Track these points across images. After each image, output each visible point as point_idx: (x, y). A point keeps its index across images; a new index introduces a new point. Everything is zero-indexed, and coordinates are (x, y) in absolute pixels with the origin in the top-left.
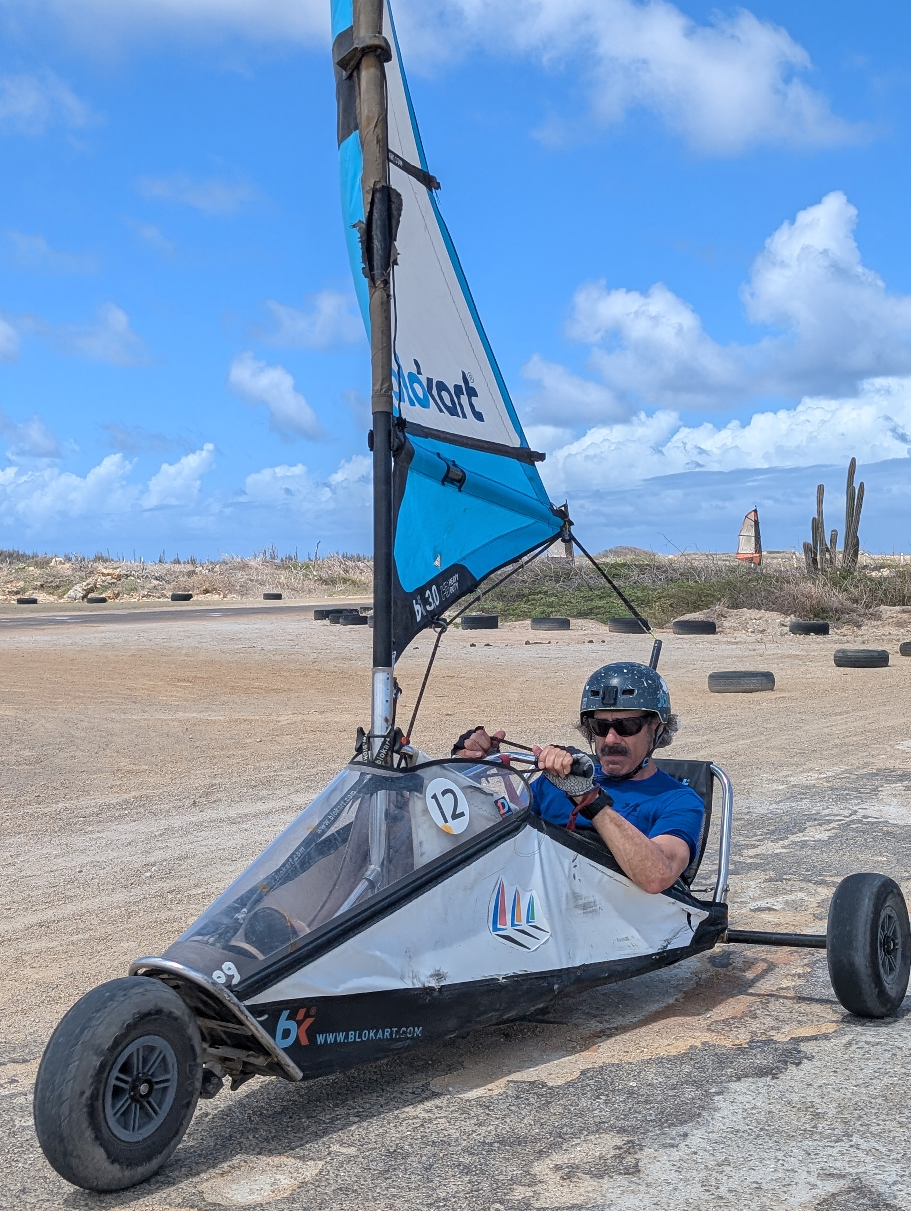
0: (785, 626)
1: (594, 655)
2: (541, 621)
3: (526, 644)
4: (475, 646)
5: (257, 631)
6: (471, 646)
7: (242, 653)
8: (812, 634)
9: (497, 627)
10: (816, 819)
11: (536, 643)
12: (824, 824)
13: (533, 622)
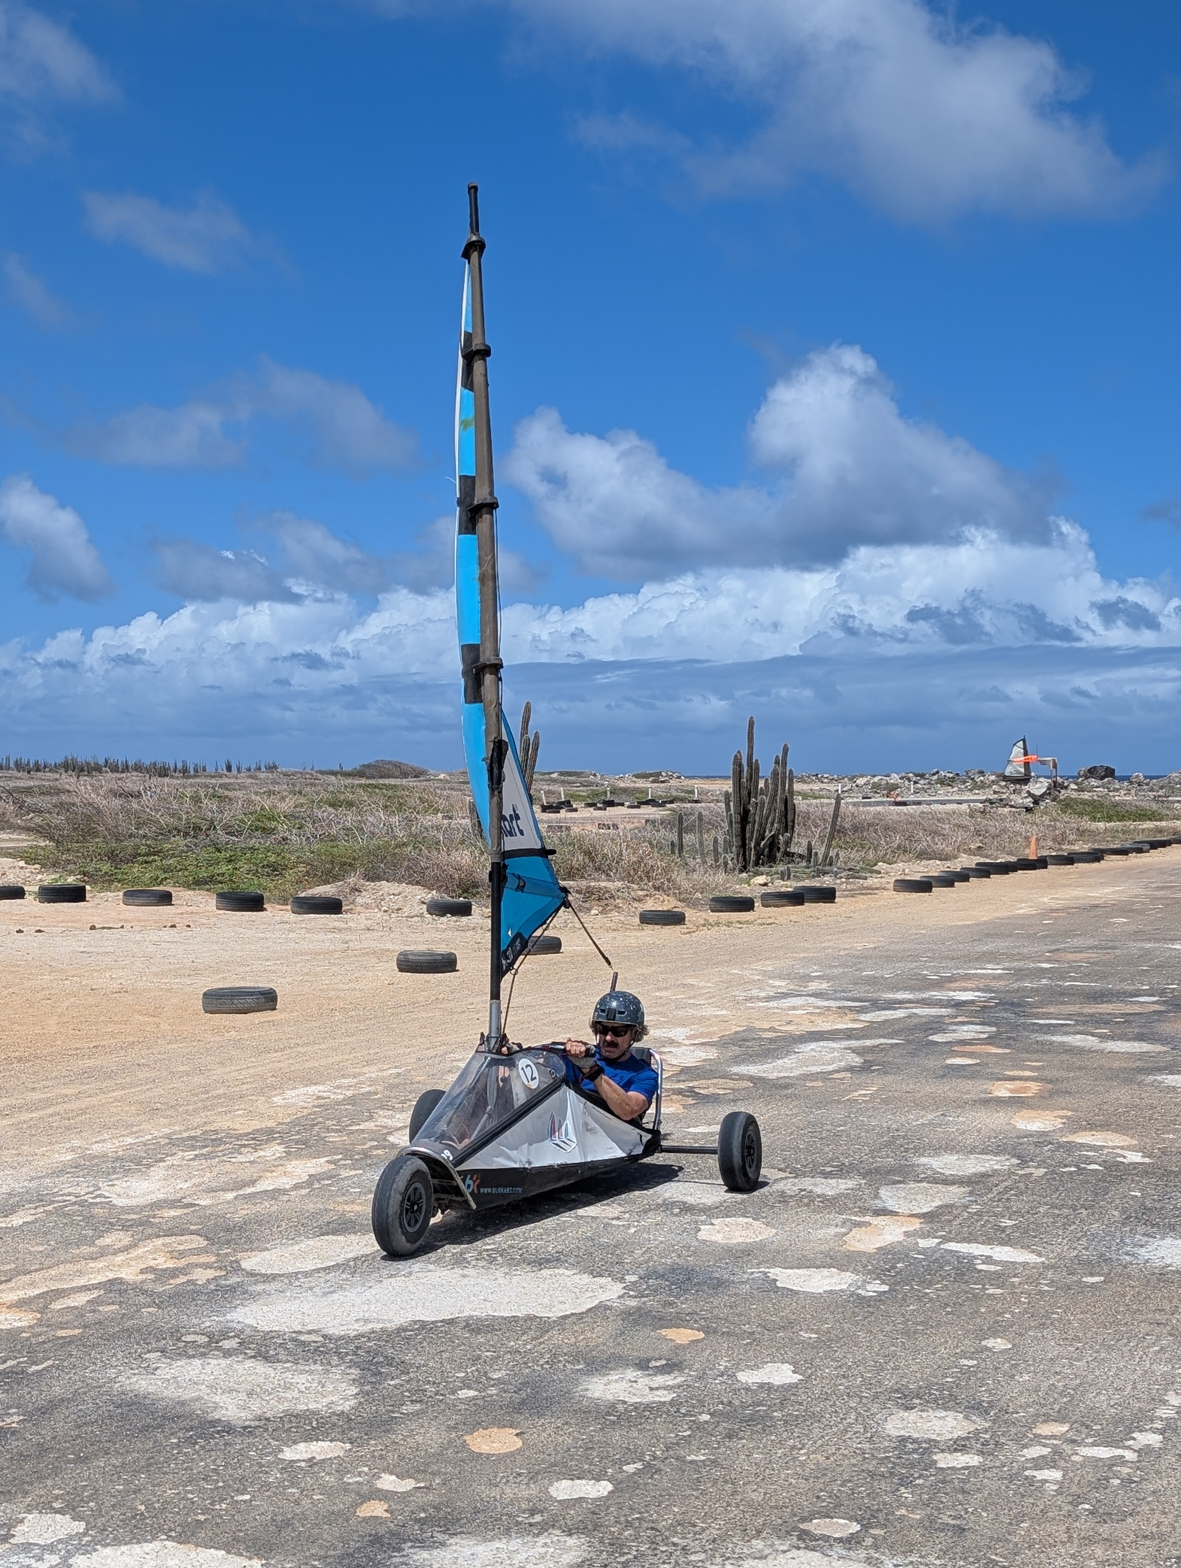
0: (425, 903)
1: (152, 948)
2: (133, 896)
3: (91, 929)
4: (22, 932)
6: (18, 932)
8: (448, 915)
9: (82, 899)
10: (42, 1201)
11: (103, 928)
12: (43, 1206)
13: (125, 894)
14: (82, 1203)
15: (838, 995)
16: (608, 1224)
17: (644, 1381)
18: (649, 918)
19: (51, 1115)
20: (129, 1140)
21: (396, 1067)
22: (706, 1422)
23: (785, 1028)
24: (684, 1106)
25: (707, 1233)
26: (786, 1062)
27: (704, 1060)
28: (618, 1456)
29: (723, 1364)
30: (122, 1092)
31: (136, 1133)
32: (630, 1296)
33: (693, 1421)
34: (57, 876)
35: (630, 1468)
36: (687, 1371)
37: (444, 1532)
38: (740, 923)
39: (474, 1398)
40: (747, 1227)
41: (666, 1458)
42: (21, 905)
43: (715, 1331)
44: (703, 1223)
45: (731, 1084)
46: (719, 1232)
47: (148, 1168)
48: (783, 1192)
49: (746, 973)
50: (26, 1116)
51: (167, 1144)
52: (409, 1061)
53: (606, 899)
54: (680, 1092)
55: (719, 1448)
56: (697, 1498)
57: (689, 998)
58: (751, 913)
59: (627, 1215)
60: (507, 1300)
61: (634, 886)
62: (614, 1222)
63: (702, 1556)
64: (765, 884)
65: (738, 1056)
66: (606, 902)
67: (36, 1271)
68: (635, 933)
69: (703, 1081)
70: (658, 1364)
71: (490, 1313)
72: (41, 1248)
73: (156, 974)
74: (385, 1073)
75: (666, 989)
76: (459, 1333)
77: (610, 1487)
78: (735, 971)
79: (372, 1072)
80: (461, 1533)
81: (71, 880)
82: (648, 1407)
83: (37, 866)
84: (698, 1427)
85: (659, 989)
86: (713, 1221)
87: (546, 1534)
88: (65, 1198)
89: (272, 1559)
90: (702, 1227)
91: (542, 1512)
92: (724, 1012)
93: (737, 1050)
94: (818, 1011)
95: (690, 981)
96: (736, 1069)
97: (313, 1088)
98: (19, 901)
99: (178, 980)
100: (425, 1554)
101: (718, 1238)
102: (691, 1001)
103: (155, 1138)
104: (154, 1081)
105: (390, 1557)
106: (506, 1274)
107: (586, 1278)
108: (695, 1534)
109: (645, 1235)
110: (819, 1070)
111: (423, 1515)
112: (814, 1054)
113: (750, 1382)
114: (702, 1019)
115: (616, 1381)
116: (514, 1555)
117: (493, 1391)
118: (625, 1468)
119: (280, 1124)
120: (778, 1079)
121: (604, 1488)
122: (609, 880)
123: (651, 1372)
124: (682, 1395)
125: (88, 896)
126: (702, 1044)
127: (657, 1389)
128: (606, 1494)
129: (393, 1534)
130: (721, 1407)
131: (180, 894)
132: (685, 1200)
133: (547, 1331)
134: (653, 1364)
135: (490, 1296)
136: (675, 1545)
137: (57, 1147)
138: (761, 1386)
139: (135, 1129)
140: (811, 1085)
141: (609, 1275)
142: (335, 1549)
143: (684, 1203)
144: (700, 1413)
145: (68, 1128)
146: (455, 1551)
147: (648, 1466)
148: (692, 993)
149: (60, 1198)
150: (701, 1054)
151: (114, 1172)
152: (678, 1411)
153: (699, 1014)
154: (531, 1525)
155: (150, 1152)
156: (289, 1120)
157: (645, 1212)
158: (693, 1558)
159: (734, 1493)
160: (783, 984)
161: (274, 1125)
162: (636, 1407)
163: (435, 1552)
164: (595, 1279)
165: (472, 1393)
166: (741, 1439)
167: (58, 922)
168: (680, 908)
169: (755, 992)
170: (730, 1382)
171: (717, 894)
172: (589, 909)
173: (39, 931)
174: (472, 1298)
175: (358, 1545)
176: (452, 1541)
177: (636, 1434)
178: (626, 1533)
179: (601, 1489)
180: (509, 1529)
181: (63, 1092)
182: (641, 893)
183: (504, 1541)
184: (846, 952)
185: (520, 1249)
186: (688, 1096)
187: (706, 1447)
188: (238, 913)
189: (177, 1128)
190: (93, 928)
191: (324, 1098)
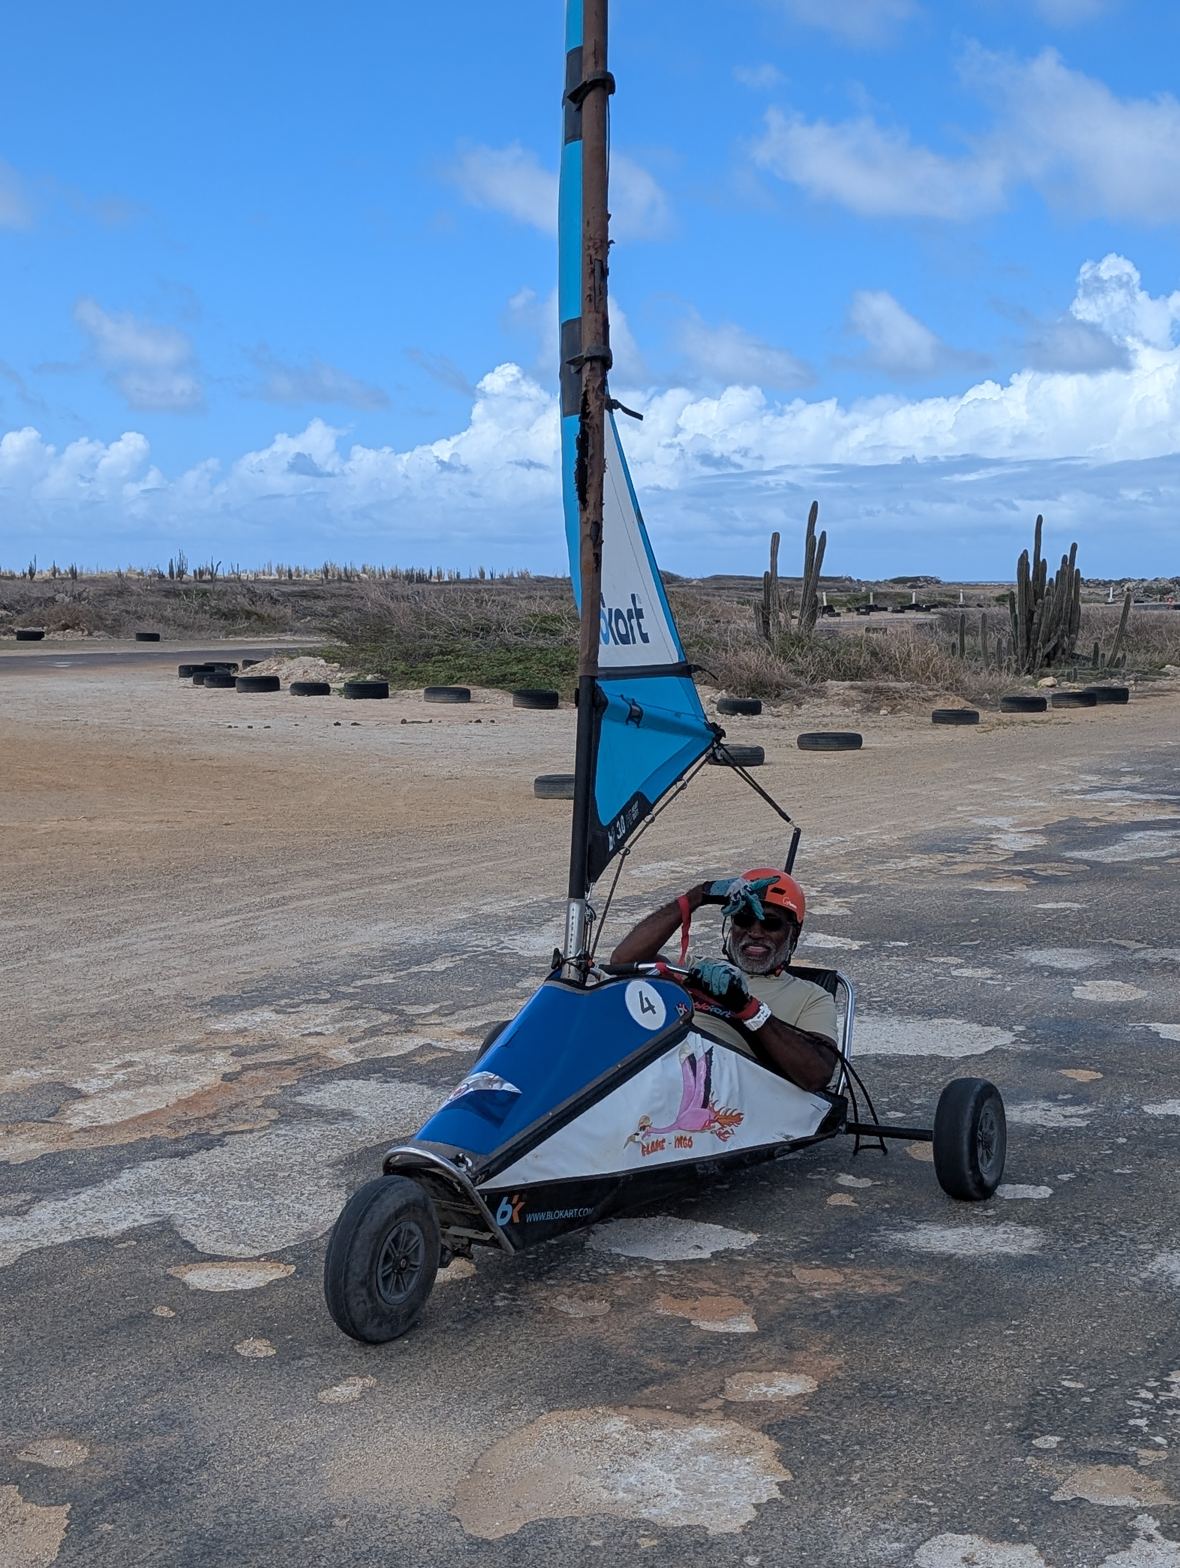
0: (715, 703)
1: (465, 741)
2: (434, 692)
3: (402, 723)
4: (340, 724)
5: (98, 694)
6: (335, 724)
7: (59, 728)
8: (739, 714)
9: (386, 696)
10: (456, 951)
11: (413, 722)
12: (458, 955)
13: (427, 691)
14: (492, 953)
15: (1154, 789)
16: (983, 983)
17: (1056, 1111)
18: (942, 718)
19: (435, 881)
20: (513, 903)
21: (737, 847)
22: (1124, 1144)
23: (1108, 819)
24: (1028, 886)
25: (1079, 992)
26: (1118, 848)
27: (1035, 846)
28: (1050, 1168)
29: (1127, 1099)
30: (491, 863)
31: (516, 897)
32: (1023, 1042)
33: (1113, 1143)
34: (355, 674)
35: (1065, 1177)
36: (1094, 1103)
37: (911, 1219)
38: (1035, 722)
39: (902, 1118)
40: (1118, 989)
41: (1096, 1171)
42: (329, 700)
43: (1112, 1073)
44: (1076, 984)
45: (1067, 867)
46: (1091, 992)
47: (541, 926)
48: (1145, 961)
49: (1054, 768)
50: (412, 881)
51: (550, 907)
52: (747, 842)
53: (895, 699)
54: (1019, 873)
55: (1142, 1164)
56: (1133, 1202)
57: (1004, 791)
58: (1043, 713)
59: (1000, 976)
60: (907, 1043)
61: (924, 686)
62: (989, 982)
63: (1151, 1246)
64: (1053, 686)
65: (1066, 843)
66: (895, 702)
67: (473, 1006)
68: (929, 732)
69: (1041, 865)
70: (1066, 1097)
71: (895, 1052)
72: (470, 989)
73: (479, 764)
74: (727, 852)
75: (978, 782)
76: (873, 1067)
77: (1050, 1191)
78: (1043, 767)
79: (714, 851)
80: (926, 1220)
81: (369, 678)
82: (1066, 1130)
83: (336, 665)
84: (1120, 1147)
85: (971, 783)
86: (1084, 983)
87: (1002, 1224)
88: (475, 949)
89: (766, 1233)
90: (1075, 988)
91: (994, 1208)
92: (1042, 804)
93: (1063, 838)
94: (1137, 803)
95: (999, 775)
96: (1068, 854)
97: (664, 863)
98: (325, 697)
99: (500, 770)
100: (900, 1236)
101: (1092, 997)
102: (1007, 794)
103: (536, 902)
104: (516, 854)
105: (869, 1236)
106: (900, 1021)
107: (976, 1028)
108: (1139, 1229)
109: (1022, 993)
110: (1152, 856)
111: (887, 1206)
112: (1143, 841)
113: (1156, 1113)
114: (1021, 810)
115: (1031, 1109)
116: (979, 1239)
117: (919, 1114)
118: (1059, 1177)
119: (645, 893)
120: (1113, 863)
121: (1044, 1192)
122: (898, 681)
123: (1061, 1103)
124: (1096, 1122)
125: (390, 693)
126: (1029, 832)
127: (1071, 1116)
128: (1047, 1196)
129: (865, 1219)
130: (1134, 1132)
131: (477, 692)
132: (1052, 964)
133: (954, 1068)
134: (1060, 1097)
135: (890, 1039)
136: (1122, 1236)
137: (451, 907)
138: (1168, 1117)
139: (515, 894)
140: (1148, 868)
141: (998, 1025)
142: (818, 1228)
143: (1052, 968)
144: (1117, 1137)
145: (455, 892)
146: (926, 1234)
147: (1079, 1176)
148: (1005, 787)
149: (470, 949)
150: (1030, 840)
151: (511, 930)
152: (1095, 1134)
153: (1017, 805)
154: (987, 1217)
155: (537, 913)
156: (652, 890)
157: (1018, 974)
158: (1141, 1247)
159: (1166, 1199)
160: (1095, 779)
161: (640, 893)
162: (1056, 1130)
163: (909, 1234)
164: (985, 1028)
165: (900, 1115)
166: (1160, 1158)
167: (370, 716)
168: (971, 707)
169: (1068, 786)
170: (1137, 1113)
171: (1005, 695)
172: (878, 709)
173: (355, 724)
174: (875, 1040)
175: (838, 1226)
176: (919, 1226)
177: (1062, 1151)
178: (1077, 1226)
179: (1042, 1192)
180: (968, 1219)
181: (437, 862)
182: (930, 693)
183: (967, 1228)
184: (1151, 750)
185: (907, 1002)
186: (1029, 877)
187: (1130, 1163)
188: (537, 711)
189: (552, 894)
190: (404, 722)
191: (679, 873)
